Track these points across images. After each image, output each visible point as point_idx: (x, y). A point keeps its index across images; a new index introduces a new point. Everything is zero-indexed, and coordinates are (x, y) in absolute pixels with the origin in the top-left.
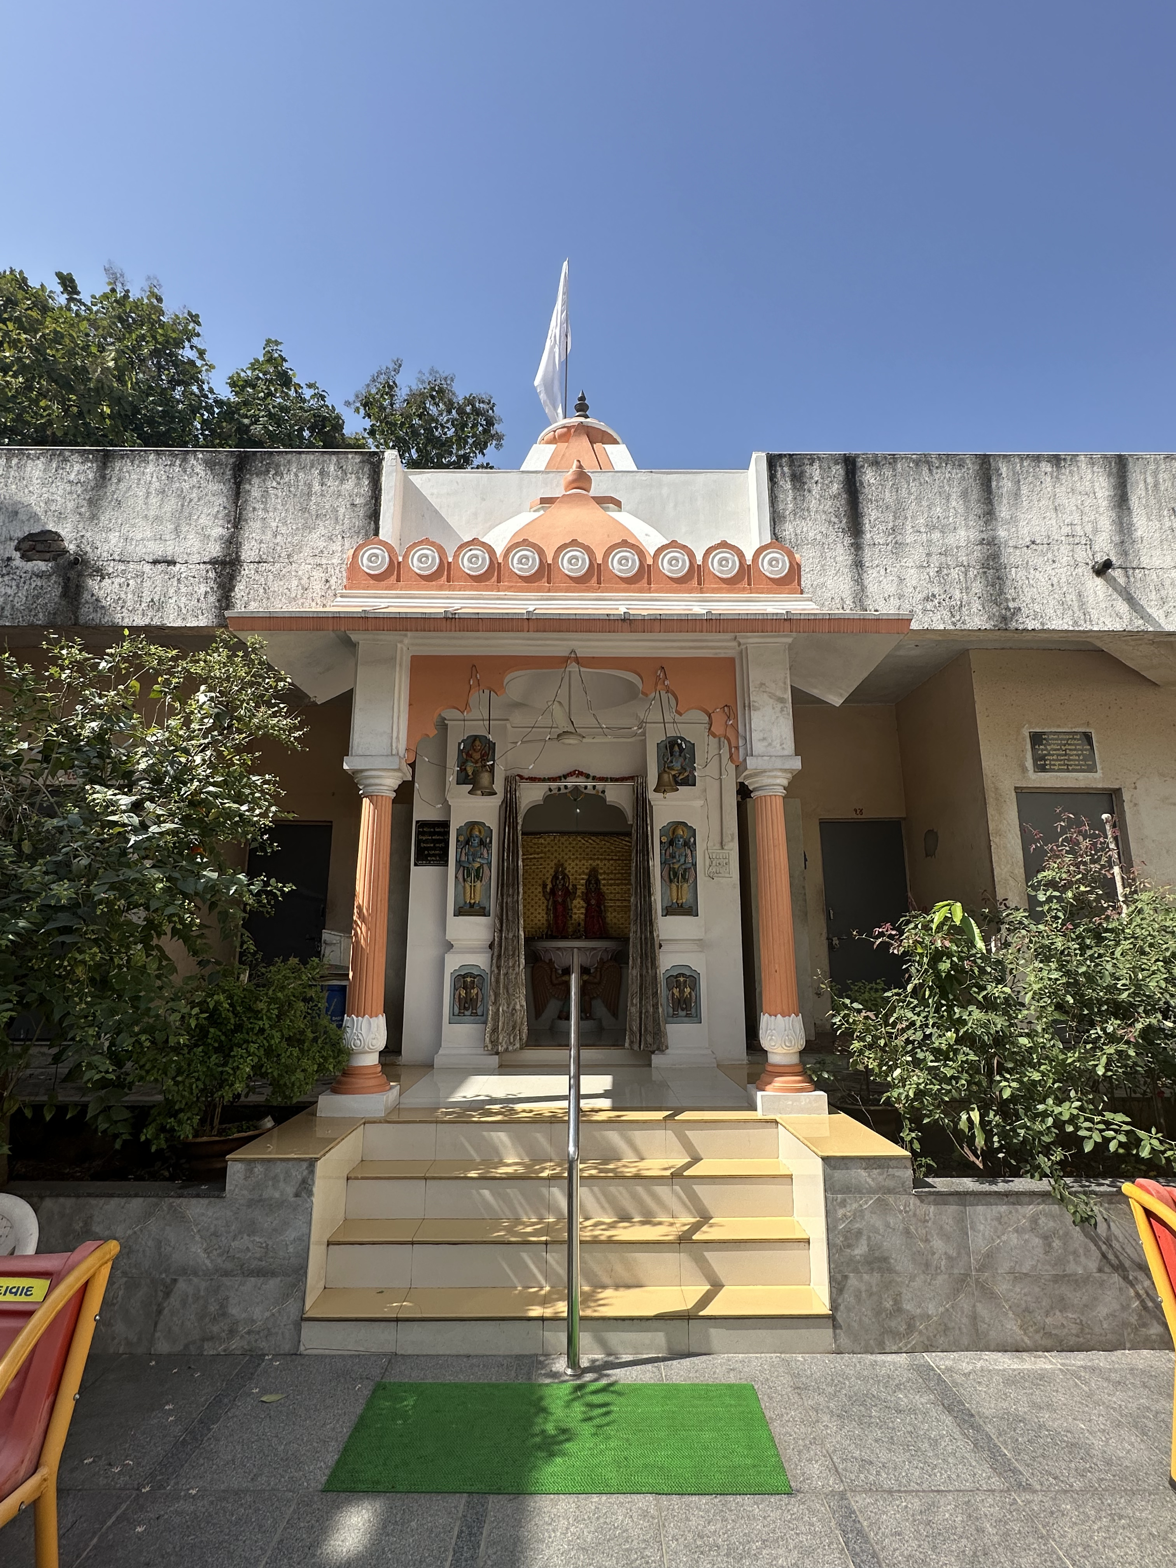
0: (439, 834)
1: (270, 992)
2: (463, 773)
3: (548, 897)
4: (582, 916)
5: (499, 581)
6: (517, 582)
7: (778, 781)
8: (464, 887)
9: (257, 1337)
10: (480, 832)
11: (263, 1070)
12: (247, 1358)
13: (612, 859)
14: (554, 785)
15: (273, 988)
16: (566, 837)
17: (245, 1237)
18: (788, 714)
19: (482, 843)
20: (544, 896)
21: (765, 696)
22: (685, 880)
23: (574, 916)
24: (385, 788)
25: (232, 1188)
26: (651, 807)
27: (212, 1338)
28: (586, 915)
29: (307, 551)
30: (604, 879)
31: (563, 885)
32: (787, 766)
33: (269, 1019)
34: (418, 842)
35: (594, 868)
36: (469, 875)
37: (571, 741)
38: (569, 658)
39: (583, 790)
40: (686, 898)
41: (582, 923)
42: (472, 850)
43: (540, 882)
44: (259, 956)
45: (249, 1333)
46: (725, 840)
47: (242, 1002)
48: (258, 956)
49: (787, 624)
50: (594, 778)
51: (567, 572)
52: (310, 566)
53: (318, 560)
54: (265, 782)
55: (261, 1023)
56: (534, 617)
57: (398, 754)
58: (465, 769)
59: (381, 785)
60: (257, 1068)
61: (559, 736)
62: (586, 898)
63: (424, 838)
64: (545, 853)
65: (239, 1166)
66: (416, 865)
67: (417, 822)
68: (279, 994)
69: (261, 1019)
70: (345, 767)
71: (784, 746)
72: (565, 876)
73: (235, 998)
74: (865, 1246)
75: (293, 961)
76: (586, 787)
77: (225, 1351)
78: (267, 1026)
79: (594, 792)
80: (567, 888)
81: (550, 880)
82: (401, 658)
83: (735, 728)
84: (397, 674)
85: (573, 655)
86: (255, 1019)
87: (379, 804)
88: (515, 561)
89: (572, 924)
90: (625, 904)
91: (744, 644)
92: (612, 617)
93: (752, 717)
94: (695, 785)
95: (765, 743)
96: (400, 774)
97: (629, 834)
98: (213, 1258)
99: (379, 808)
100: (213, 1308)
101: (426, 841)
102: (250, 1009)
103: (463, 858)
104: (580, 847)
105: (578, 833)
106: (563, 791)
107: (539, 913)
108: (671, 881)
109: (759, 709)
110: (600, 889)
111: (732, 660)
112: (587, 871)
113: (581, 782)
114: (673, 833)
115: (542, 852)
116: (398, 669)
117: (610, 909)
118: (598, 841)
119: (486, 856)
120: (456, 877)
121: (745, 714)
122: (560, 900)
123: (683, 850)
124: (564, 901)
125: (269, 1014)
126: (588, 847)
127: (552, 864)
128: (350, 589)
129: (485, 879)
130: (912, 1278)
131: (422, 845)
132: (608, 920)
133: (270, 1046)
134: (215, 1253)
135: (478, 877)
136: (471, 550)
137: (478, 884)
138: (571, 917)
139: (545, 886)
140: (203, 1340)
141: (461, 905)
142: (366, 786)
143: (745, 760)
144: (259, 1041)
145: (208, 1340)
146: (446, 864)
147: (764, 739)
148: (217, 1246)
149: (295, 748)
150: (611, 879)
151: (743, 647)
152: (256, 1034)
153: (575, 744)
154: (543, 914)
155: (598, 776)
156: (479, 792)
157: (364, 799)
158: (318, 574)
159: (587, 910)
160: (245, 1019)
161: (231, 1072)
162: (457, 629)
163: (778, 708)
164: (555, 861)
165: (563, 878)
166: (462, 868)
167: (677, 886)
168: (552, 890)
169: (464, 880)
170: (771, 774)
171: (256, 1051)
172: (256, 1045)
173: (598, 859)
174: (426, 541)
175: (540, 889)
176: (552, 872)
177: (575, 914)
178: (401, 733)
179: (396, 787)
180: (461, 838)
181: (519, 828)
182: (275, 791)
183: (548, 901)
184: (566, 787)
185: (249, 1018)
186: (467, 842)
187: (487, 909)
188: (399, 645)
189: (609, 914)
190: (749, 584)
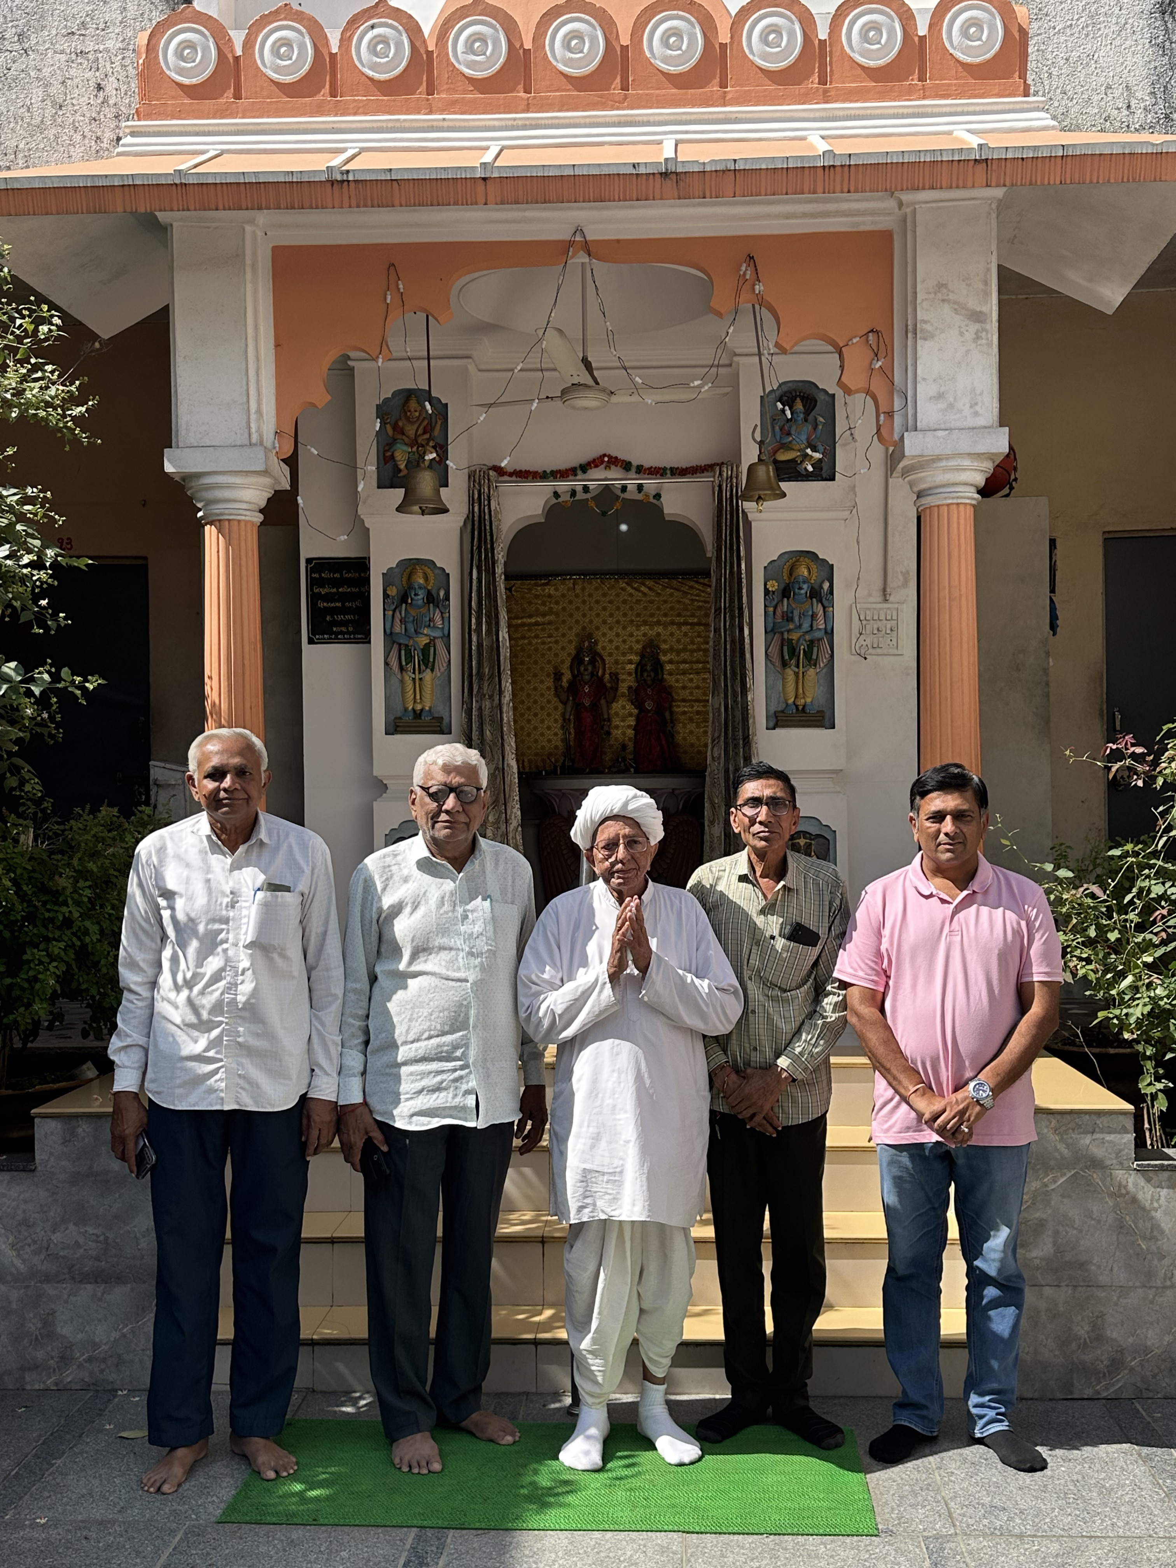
0: (350, 582)
1: (75, 862)
2: (390, 465)
3: (564, 697)
4: (630, 732)
5: (430, 92)
6: (465, 92)
7: (966, 476)
8: (402, 681)
9: (103, 1366)
10: (426, 579)
11: (74, 985)
12: (91, 1393)
13: (686, 623)
14: (564, 485)
15: (79, 855)
16: (596, 583)
17: (71, 1226)
18: (990, 345)
19: (430, 599)
20: (557, 695)
21: (947, 309)
22: (812, 662)
23: (615, 732)
24: (244, 506)
25: (45, 1157)
26: (748, 524)
27: (36, 1367)
28: (635, 728)
29: (54, 26)
30: (671, 662)
31: (592, 674)
32: (980, 448)
33: (78, 903)
34: (313, 599)
35: (651, 641)
36: (410, 658)
37: (589, 401)
38: (570, 243)
39: (619, 493)
40: (812, 695)
41: (631, 746)
42: (413, 612)
43: (550, 668)
44: (47, 804)
45: (90, 1360)
46: (892, 583)
47: (30, 878)
48: (45, 805)
49: (981, 168)
50: (640, 469)
51: (561, 67)
52: (63, 57)
53: (76, 44)
54: (26, 500)
55: (64, 909)
56: (496, 175)
57: (261, 443)
58: (392, 457)
59: (235, 501)
60: (65, 979)
61: (564, 392)
62: (637, 697)
63: (323, 591)
64: (557, 614)
65: (53, 1126)
66: (311, 641)
67: (309, 561)
68: (91, 865)
69: (65, 903)
70: (169, 468)
71: (978, 408)
72: (596, 657)
73: (19, 871)
74: (1050, 1245)
75: (107, 812)
76: (624, 488)
77: (56, 1384)
78: (76, 915)
79: (640, 497)
80: (601, 679)
81: (568, 664)
82: (254, 253)
83: (887, 375)
84: (249, 287)
85: (578, 238)
86: (55, 904)
87: (235, 535)
88: (460, 47)
89: (611, 746)
90: (697, 707)
91: (908, 205)
92: (642, 170)
93: (919, 353)
94: (832, 478)
95: (941, 405)
96: (267, 481)
97: (707, 574)
98: (26, 1256)
99: (235, 542)
100: (33, 1326)
101: (327, 598)
102: (43, 889)
103: (398, 628)
104: (624, 602)
105: (621, 574)
106: (580, 496)
107: (549, 728)
108: (784, 664)
109: (933, 337)
110: (662, 680)
111: (886, 236)
112: (638, 647)
113: (614, 477)
114: (791, 574)
115: (550, 612)
116: (249, 276)
117: (682, 718)
118: (658, 588)
119: (439, 623)
120: (386, 664)
121: (906, 346)
122: (587, 702)
123: (807, 605)
124: (595, 706)
125: (76, 896)
126: (638, 602)
127: (572, 635)
128: (148, 117)
129: (441, 666)
130: (1125, 1291)
131: (322, 605)
132: (679, 738)
133: (84, 946)
134: (28, 1249)
135: (427, 660)
136: (373, 27)
137: (428, 676)
138: (609, 733)
139: (558, 676)
140: (22, 1369)
141: (399, 715)
142: (209, 502)
143: (902, 438)
144: (66, 939)
145: (29, 1369)
146: (366, 639)
147: (940, 396)
148: (29, 1241)
149: (77, 440)
150: (685, 662)
151: (908, 210)
152: (59, 928)
153: (597, 408)
154: (557, 728)
155: (647, 465)
156: (416, 508)
157: (207, 528)
158: (80, 73)
159: (638, 718)
160: (39, 904)
161: (26, 985)
162: (354, 203)
163: (969, 336)
164: (577, 629)
165: (592, 662)
166: (396, 647)
167: (797, 674)
168: (572, 684)
169: (402, 669)
170: (952, 463)
171: (62, 953)
172: (62, 945)
173: (658, 623)
174: (286, 12)
175: (550, 682)
176: (572, 649)
177: (617, 727)
178: (264, 401)
179: (263, 504)
180: (393, 591)
181: (499, 569)
182: (45, 516)
183: (565, 703)
184: (586, 489)
185: (45, 903)
186: (404, 598)
187: (446, 720)
188: (248, 228)
189: (679, 727)
190: (922, 79)
